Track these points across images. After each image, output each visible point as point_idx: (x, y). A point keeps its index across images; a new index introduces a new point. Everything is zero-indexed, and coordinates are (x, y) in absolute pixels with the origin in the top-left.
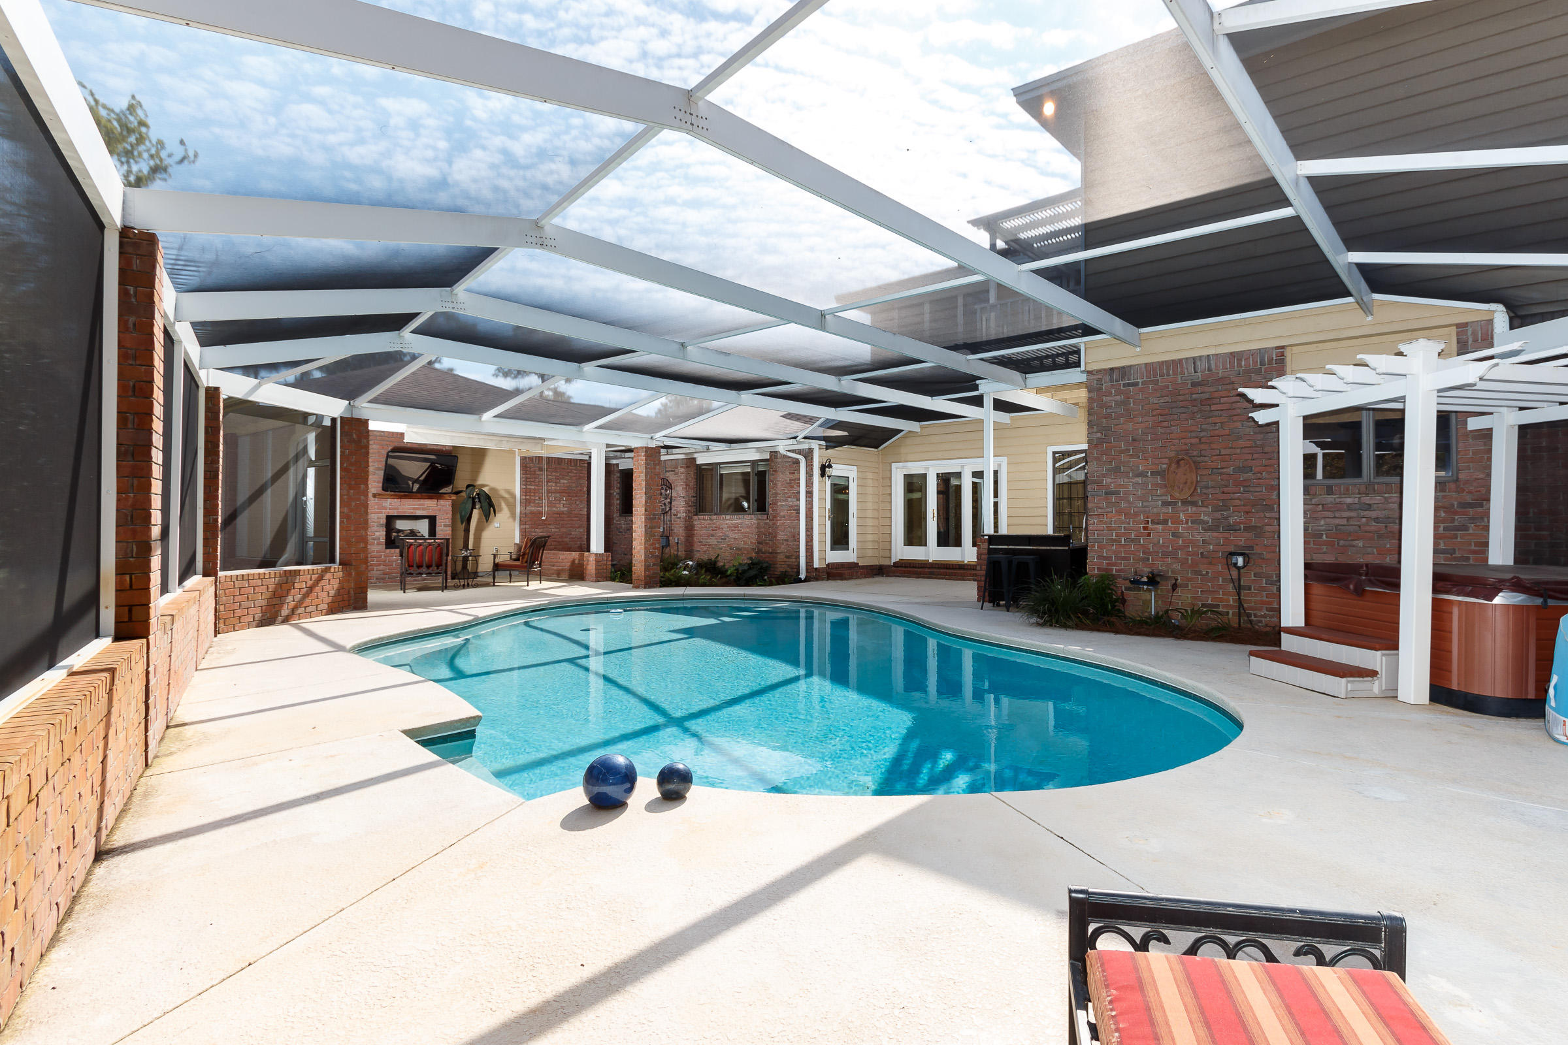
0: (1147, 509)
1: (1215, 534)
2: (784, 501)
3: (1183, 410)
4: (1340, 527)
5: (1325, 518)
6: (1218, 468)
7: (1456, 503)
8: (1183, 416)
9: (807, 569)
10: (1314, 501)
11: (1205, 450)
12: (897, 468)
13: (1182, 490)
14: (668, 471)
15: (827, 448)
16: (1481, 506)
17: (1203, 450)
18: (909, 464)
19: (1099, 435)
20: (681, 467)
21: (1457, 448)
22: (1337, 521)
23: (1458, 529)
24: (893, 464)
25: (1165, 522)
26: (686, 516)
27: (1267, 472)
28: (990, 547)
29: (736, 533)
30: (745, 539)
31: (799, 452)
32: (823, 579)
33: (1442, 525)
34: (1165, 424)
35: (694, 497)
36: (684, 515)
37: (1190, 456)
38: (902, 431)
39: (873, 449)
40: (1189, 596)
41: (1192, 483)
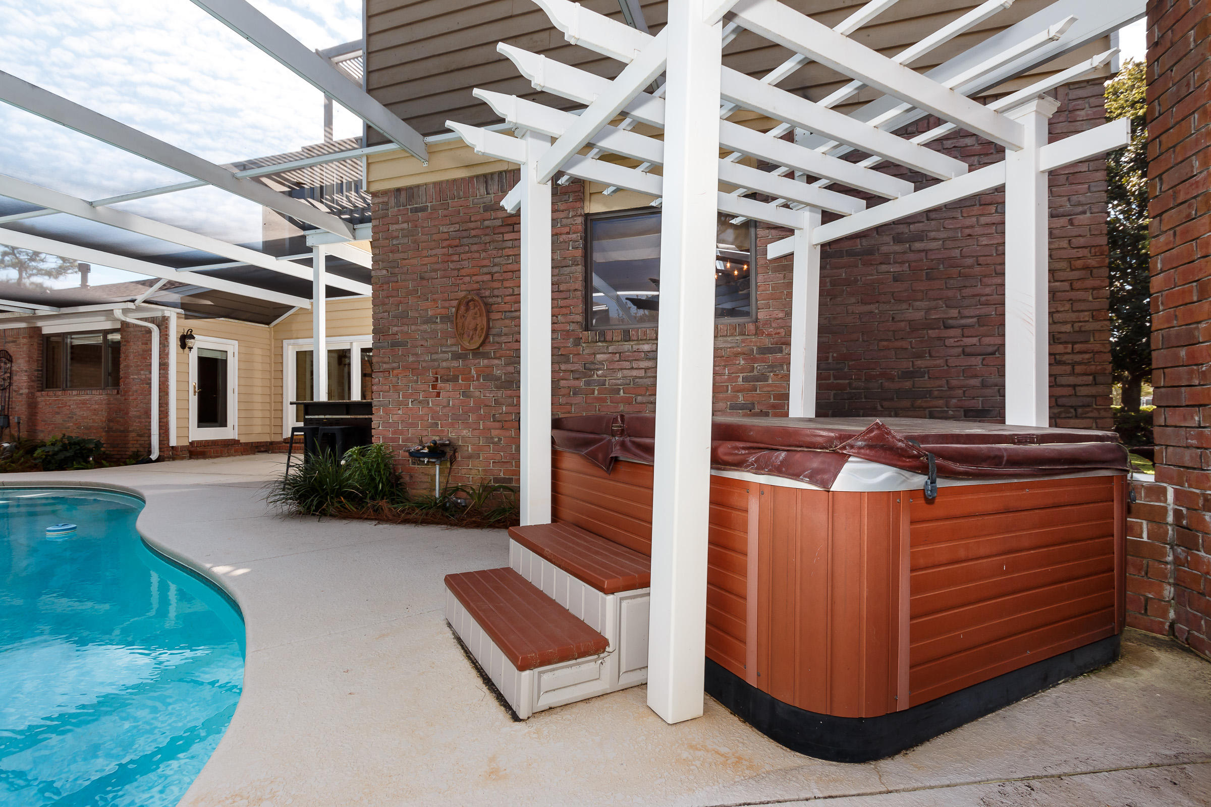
0: (436, 364)
1: (509, 392)
2: (136, 374)
3: (476, 240)
4: (637, 380)
5: (621, 369)
6: (512, 311)
7: (755, 348)
8: (475, 248)
9: (160, 448)
10: (611, 349)
11: (498, 288)
12: (288, 344)
13: (472, 338)
14: (9, 342)
15: (187, 317)
16: (781, 351)
17: (495, 289)
18: (301, 341)
19: (384, 272)
20: (23, 338)
21: (756, 283)
22: (635, 373)
23: (757, 379)
24: (285, 341)
25: (455, 379)
26: (29, 393)
27: (563, 315)
28: (306, 417)
29: (84, 410)
30: (94, 417)
31: (152, 320)
32: (183, 458)
33: (741, 375)
34: (456, 258)
35: (38, 370)
36: (27, 391)
37: (481, 297)
38: (294, 307)
39: (263, 325)
40: (480, 469)
41: (482, 329)
